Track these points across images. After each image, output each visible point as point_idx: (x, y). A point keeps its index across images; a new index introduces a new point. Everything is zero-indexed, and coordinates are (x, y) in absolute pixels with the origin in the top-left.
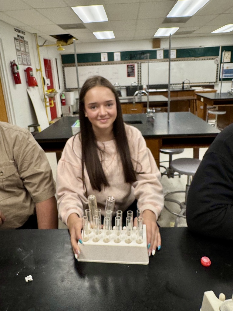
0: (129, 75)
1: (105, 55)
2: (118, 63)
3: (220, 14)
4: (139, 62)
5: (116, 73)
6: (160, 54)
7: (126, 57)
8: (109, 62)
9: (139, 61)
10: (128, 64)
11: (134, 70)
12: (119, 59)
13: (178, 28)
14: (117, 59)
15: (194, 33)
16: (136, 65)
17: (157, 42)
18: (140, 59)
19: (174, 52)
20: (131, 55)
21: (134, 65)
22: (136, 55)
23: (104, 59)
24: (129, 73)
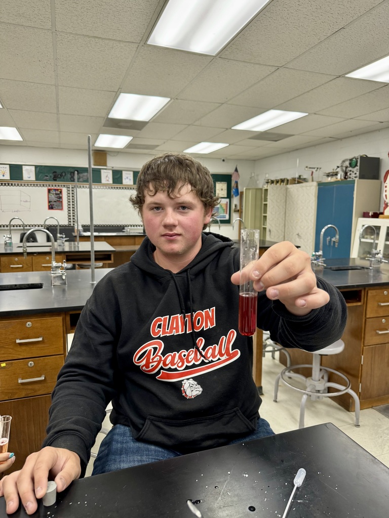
0: (51, 207)
1: (6, 168)
2: (29, 184)
3: (189, 125)
4: (71, 187)
5: (26, 201)
6: (107, 176)
7: (47, 176)
8: (14, 182)
9: (71, 185)
10: (49, 188)
11: (61, 198)
12: (33, 177)
13: (131, 138)
14: (29, 178)
15: (158, 148)
16: (64, 190)
17: (101, 155)
18: (71, 180)
19: (130, 174)
20: (54, 172)
21: (61, 190)
22: (64, 174)
23: (3, 176)
24: (51, 203)
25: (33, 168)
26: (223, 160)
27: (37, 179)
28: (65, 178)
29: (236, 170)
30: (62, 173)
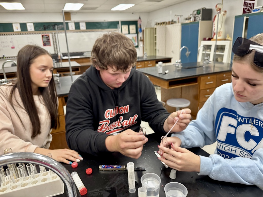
0: (45, 45)
1: (18, 25)
2: (31, 33)
5: (31, 42)
6: (72, 26)
7: (40, 28)
8: (23, 32)
9: (53, 32)
10: (43, 35)
11: (49, 39)
12: (33, 29)
13: (83, 4)
14: (31, 29)
15: (98, 9)
16: (51, 35)
17: (68, 14)
18: (54, 29)
19: (84, 24)
20: (44, 26)
21: (49, 35)
22: (49, 27)
23: (17, 29)
24: (45, 43)
25: (32, 24)
26: (133, 13)
27: (35, 30)
28: (50, 28)
29: (140, 18)
30: (48, 26)
